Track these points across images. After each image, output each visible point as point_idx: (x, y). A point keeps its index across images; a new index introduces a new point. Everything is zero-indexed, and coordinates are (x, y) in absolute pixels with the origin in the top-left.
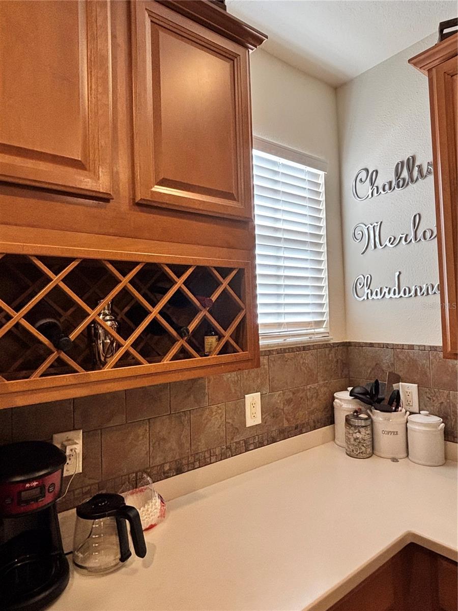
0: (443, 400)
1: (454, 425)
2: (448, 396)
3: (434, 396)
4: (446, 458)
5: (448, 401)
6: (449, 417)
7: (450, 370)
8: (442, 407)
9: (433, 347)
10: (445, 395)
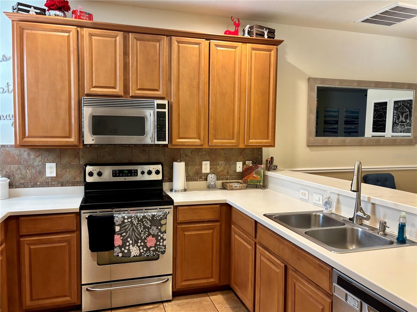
0: (7, 170)
1: (13, 181)
2: (10, 168)
3: (3, 169)
4: (9, 196)
5: (10, 170)
6: (10, 178)
7: (11, 155)
8: (7, 173)
9: (3, 145)
10: (9, 168)
